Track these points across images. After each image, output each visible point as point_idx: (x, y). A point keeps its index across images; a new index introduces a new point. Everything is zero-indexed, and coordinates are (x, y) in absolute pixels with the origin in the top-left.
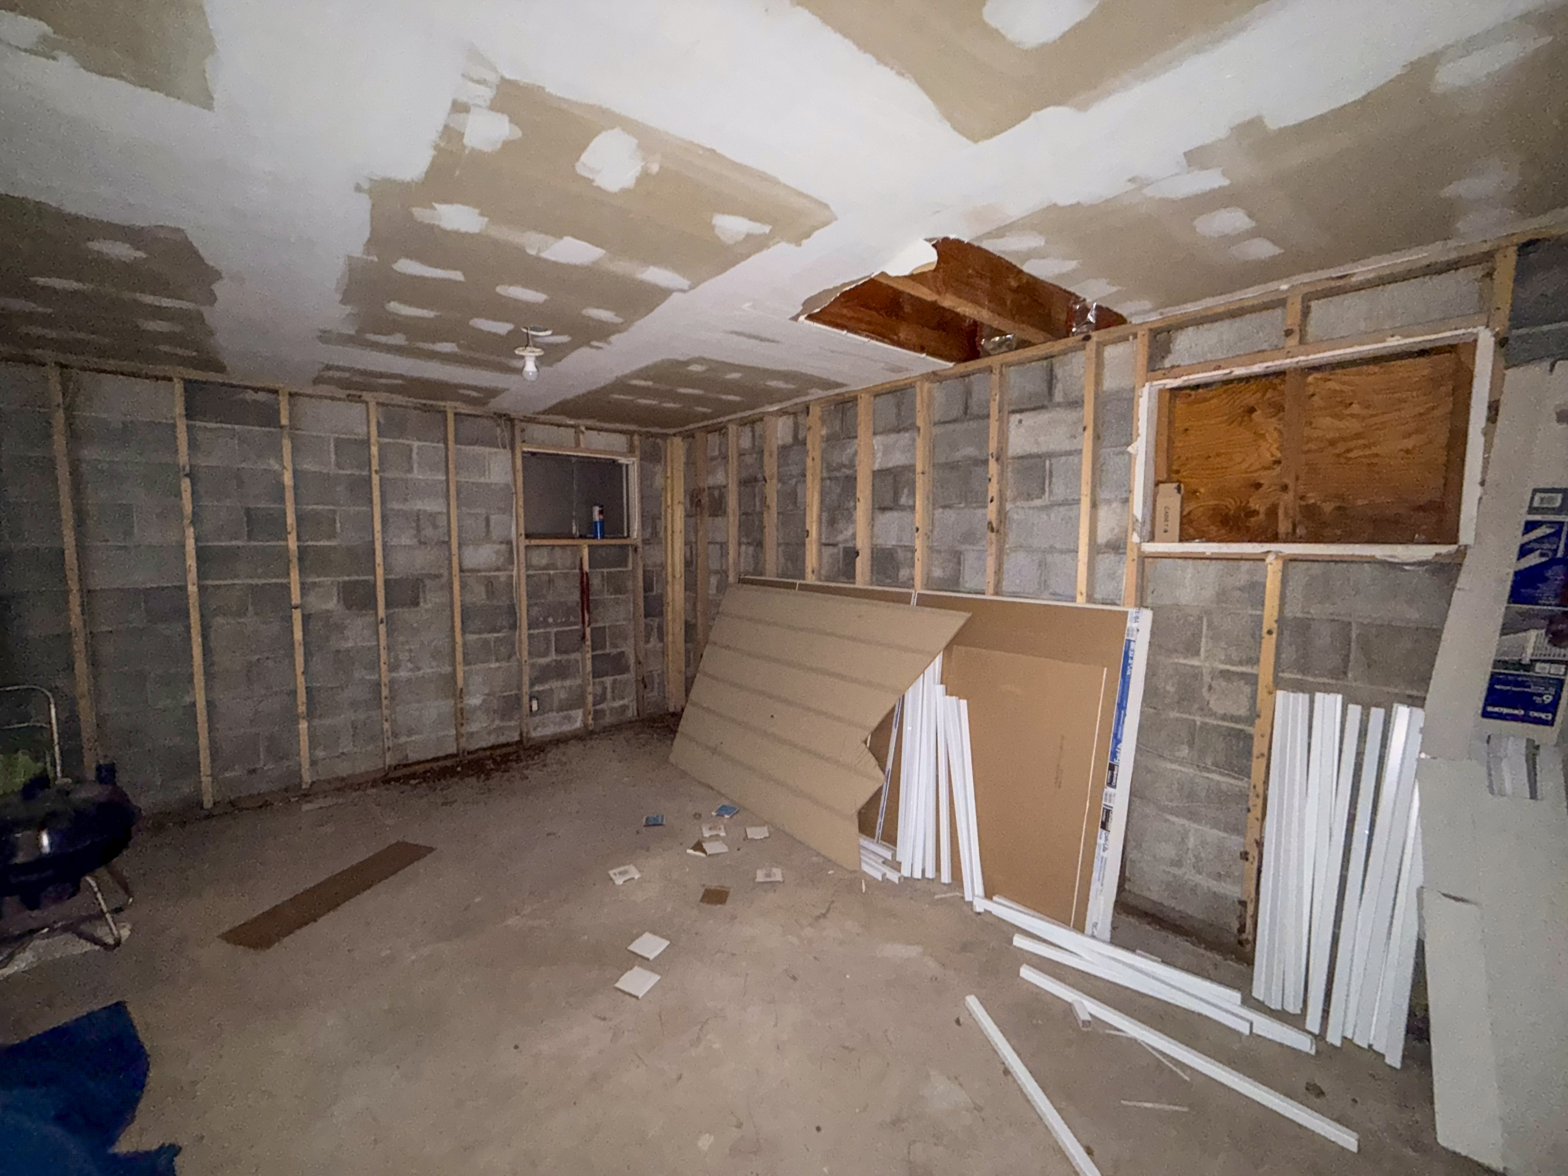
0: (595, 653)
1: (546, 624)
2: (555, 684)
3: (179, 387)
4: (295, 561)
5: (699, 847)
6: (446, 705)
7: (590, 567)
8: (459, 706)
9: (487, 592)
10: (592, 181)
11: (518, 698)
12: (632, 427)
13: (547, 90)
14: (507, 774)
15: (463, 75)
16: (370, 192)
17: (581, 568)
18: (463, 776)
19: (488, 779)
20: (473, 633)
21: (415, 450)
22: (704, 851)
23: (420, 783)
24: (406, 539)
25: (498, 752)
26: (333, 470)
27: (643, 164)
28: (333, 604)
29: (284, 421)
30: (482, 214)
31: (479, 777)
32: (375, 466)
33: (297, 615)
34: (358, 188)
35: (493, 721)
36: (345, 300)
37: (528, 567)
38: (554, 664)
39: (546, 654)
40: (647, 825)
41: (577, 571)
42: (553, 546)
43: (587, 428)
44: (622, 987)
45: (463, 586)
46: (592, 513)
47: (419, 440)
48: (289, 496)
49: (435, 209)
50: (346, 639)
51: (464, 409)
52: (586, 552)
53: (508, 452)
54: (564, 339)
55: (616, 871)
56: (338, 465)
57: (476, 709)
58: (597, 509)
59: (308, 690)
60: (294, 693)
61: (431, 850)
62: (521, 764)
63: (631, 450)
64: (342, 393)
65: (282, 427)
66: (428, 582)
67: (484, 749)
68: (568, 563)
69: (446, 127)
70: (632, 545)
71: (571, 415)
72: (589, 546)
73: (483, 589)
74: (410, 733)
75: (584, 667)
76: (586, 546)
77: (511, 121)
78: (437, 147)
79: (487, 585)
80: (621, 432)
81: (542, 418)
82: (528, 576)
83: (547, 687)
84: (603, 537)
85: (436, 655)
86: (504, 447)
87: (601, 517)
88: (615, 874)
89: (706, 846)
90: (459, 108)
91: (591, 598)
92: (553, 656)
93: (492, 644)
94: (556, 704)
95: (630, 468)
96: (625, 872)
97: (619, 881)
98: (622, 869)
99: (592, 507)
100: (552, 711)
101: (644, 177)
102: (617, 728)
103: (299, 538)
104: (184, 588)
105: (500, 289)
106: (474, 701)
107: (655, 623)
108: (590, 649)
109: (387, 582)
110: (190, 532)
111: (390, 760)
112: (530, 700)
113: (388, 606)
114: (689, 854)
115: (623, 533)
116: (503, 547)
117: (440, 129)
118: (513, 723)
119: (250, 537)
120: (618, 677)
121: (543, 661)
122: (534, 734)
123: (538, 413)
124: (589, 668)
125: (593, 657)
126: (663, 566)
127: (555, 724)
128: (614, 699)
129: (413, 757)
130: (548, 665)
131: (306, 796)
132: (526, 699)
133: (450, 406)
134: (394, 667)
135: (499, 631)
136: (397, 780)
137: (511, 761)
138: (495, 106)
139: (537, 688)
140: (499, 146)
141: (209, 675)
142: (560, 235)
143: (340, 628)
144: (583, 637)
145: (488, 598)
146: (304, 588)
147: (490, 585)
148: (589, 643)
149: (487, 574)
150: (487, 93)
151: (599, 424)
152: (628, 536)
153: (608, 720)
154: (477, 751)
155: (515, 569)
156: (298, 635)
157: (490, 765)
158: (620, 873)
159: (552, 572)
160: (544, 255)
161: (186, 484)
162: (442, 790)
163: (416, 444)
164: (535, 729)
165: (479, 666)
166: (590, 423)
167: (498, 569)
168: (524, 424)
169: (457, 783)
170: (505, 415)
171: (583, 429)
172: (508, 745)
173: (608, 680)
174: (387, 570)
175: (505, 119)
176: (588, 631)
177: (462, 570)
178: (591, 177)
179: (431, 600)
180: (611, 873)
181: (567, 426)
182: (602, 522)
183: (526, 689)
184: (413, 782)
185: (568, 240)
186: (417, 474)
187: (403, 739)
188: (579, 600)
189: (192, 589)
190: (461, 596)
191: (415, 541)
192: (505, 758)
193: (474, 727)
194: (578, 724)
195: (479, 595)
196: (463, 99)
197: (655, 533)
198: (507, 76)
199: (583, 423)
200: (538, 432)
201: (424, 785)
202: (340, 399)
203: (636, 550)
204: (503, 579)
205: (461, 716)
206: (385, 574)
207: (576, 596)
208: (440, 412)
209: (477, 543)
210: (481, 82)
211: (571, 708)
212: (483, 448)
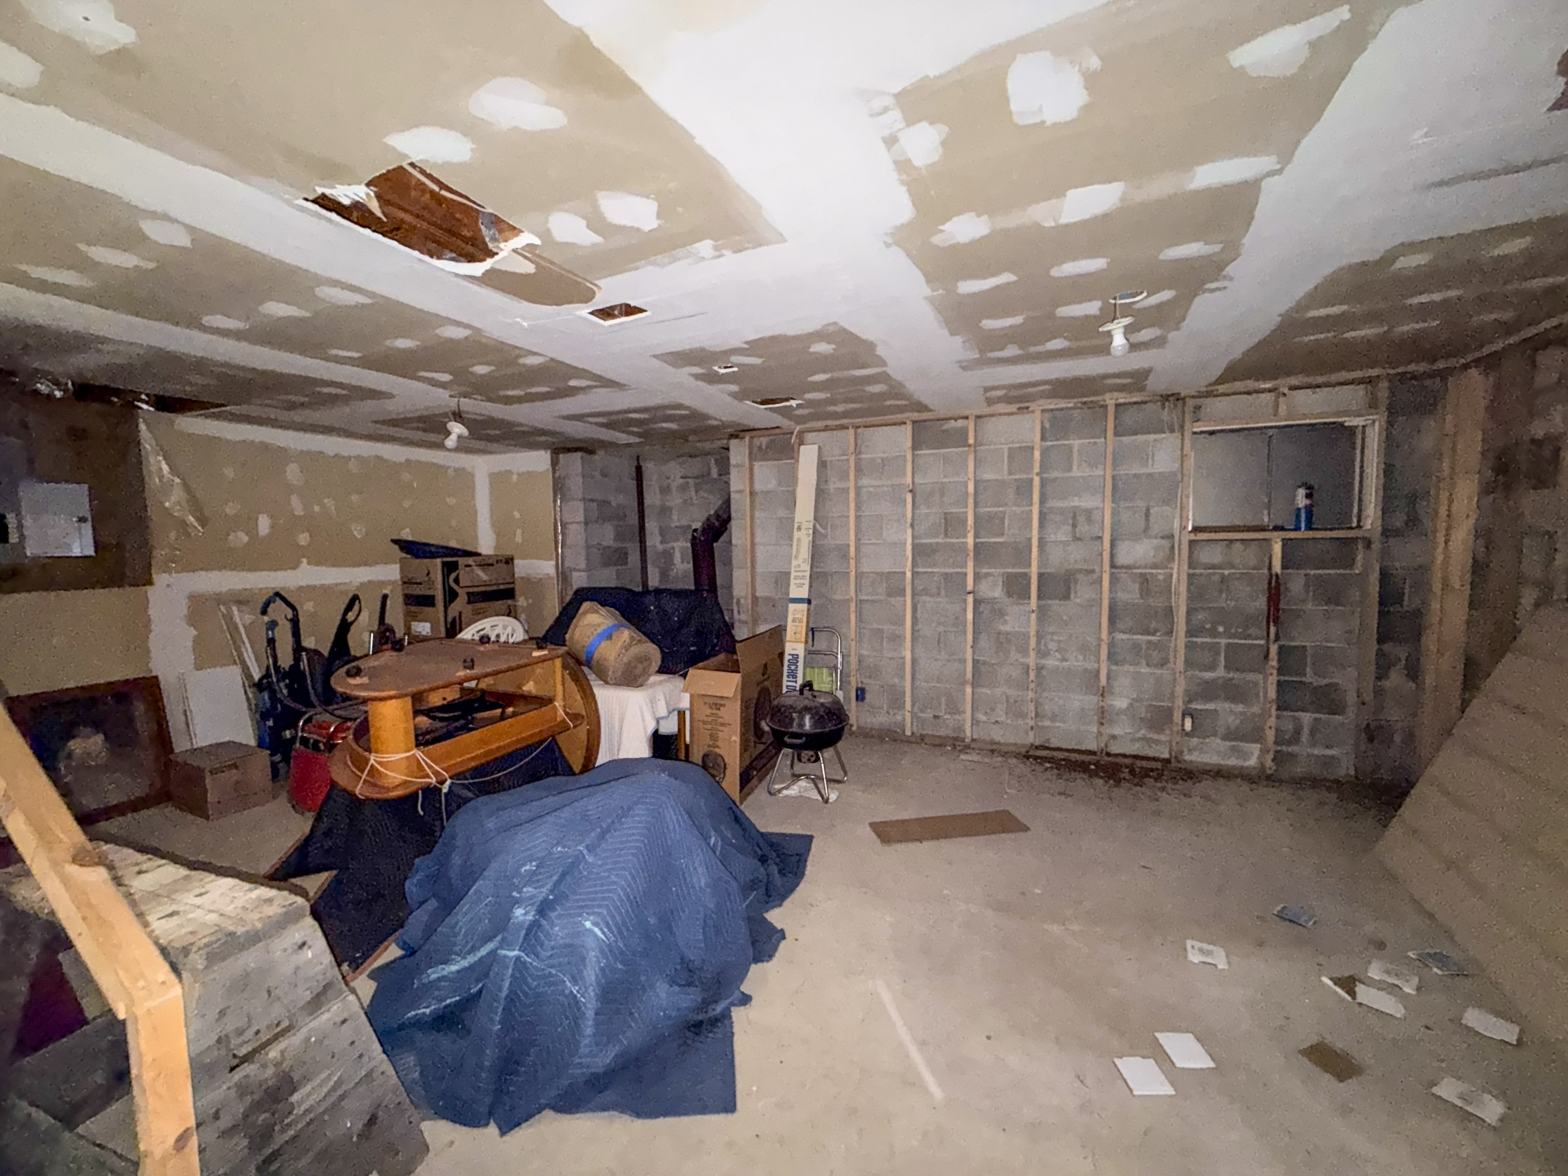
0: (1282, 678)
1: (1213, 633)
2: (1221, 706)
3: (909, 427)
4: (971, 554)
5: (1348, 984)
6: (1091, 701)
7: (1284, 567)
8: (1101, 704)
9: (1141, 590)
10: (1043, 122)
11: (1170, 711)
12: (1374, 372)
13: (931, 75)
14: (1138, 788)
15: (871, 115)
16: (897, 244)
17: (1270, 568)
18: (1093, 774)
19: (1116, 786)
20: (1124, 632)
21: (1075, 450)
22: (1352, 993)
23: (1052, 768)
24: (1062, 534)
25: (1139, 763)
26: (1006, 477)
27: (1077, 68)
28: (998, 592)
29: (971, 441)
30: (979, 215)
31: (1106, 782)
32: (1037, 469)
33: (970, 599)
34: (888, 245)
35: (1140, 729)
36: (953, 333)
37: (1191, 565)
38: (1221, 681)
39: (1212, 667)
40: (1281, 916)
41: (1266, 571)
42: (1231, 541)
43: (1293, 388)
44: (1119, 1066)
45: (1112, 584)
46: (1295, 496)
47: (1080, 438)
48: (971, 501)
49: (942, 231)
50: (1006, 622)
51: (1123, 398)
52: (1277, 548)
53: (1177, 434)
54: (1166, 295)
55: (1198, 944)
56: (1010, 473)
57: (1120, 712)
58: (1301, 492)
59: (975, 662)
60: (963, 661)
61: (1027, 829)
62: (1159, 785)
63: (1373, 405)
64: (1013, 408)
65: (970, 446)
66: (1080, 577)
67: (1124, 756)
68: (1253, 562)
69: (896, 163)
70: (1364, 538)
71: (1265, 378)
72: (1283, 540)
73: (1137, 586)
74: (1054, 718)
75: (1266, 693)
76: (1279, 540)
77: (931, 123)
78: (903, 183)
79: (1142, 584)
80: (1351, 382)
81: (1222, 388)
82: (1190, 576)
83: (1210, 706)
84: (1309, 527)
85: (1084, 649)
86: (1172, 431)
87: (1308, 502)
88: (1193, 947)
89: (1360, 989)
90: (891, 141)
91: (1281, 606)
92: (1220, 672)
93: (1144, 647)
94: (1222, 731)
95: (1368, 431)
96: (1209, 953)
97: (1195, 957)
98: (1205, 946)
99: (1295, 491)
100: (1215, 734)
101: (1091, 80)
102: (1314, 782)
103: (976, 536)
104: (904, 573)
105: (1055, 272)
106: (1121, 703)
107: (1401, 652)
108: (1275, 672)
109: (1041, 576)
110: (909, 531)
111: (1031, 738)
112: (1184, 716)
113: (1039, 598)
114: (1324, 985)
115: (1351, 522)
116: (1166, 543)
117: (893, 167)
118: (1163, 738)
119: (946, 536)
120: (1323, 717)
121: (1208, 675)
122: (1187, 757)
123: (1210, 385)
124: (1272, 694)
125: (1279, 683)
126: (1424, 569)
127: (1218, 753)
128: (1314, 745)
129: (1055, 743)
130: (1214, 680)
131: (966, 748)
132: (1177, 716)
133: (1110, 400)
134: (1043, 653)
135: (1154, 634)
136: (1036, 758)
137: (1151, 777)
138: (910, 122)
139: (1194, 706)
140: (941, 150)
141: (914, 639)
142: (1060, 193)
143: (1001, 613)
144: (1266, 657)
145: (1142, 597)
146: (977, 577)
147: (1145, 581)
148: (1274, 663)
149: (1144, 571)
150: (896, 115)
151: (1310, 380)
152: (1359, 526)
153: (1299, 770)
154: (1117, 755)
155: (1176, 567)
156: (970, 616)
157: (1126, 774)
158: (1201, 950)
159: (1226, 572)
160: (1064, 221)
161: (909, 497)
162: (1067, 780)
163: (1077, 443)
164: (1190, 750)
165: (1127, 667)
166: (1294, 381)
167: (1155, 566)
168: (1198, 401)
169: (1083, 779)
170: (1173, 395)
171: (1286, 391)
172: (1154, 759)
173: (1306, 718)
174: (1042, 562)
175: (924, 125)
176: (1274, 649)
177: (1113, 566)
178: (1038, 120)
179: (1082, 593)
180: (1189, 943)
181: (1263, 391)
182: (1309, 510)
183: (1179, 703)
184: (1048, 765)
185: (1073, 194)
186: (1076, 473)
187: (1047, 723)
188: (1266, 608)
189: (909, 575)
190: (1111, 591)
191: (1070, 538)
192: (1146, 773)
193: (1117, 731)
194: (1252, 762)
195: (1130, 594)
196: (887, 133)
197: (1413, 521)
198: (897, 89)
199: (1283, 383)
200: (1218, 406)
201: (1056, 771)
202: (1012, 414)
203: (1368, 543)
204: (1161, 577)
205: (1103, 716)
206: (1039, 567)
207: (1261, 603)
208: (1101, 406)
209: (1135, 537)
210: (886, 110)
211: (1244, 738)
212: (1145, 437)
